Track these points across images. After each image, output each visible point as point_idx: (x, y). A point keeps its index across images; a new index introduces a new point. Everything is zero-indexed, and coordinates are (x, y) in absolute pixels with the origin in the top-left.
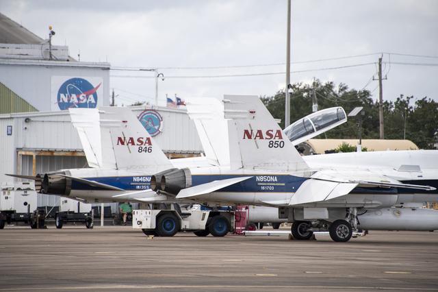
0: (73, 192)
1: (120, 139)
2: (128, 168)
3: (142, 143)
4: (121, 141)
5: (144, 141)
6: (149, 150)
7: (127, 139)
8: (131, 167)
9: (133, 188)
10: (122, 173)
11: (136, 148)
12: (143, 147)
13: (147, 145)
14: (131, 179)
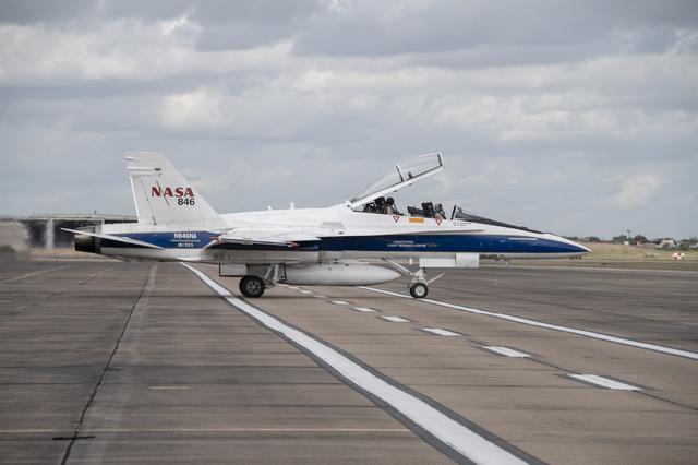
0: (103, 249)
1: (154, 189)
2: (168, 223)
3: (182, 194)
4: (156, 191)
5: (184, 191)
6: (191, 202)
7: (164, 190)
8: (172, 221)
9: (175, 245)
10: (161, 229)
11: (174, 200)
12: (184, 199)
13: (188, 196)
14: (171, 235)
